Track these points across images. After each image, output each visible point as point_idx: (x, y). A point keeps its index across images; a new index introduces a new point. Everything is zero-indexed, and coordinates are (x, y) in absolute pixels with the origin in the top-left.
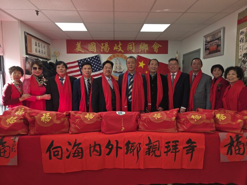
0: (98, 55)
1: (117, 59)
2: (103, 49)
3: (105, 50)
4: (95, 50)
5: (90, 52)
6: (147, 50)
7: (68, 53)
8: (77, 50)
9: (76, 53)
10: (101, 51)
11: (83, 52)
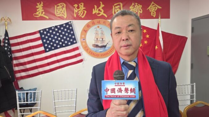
0: (70, 22)
1: (98, 27)
2: (77, 13)
3: (80, 14)
4: (66, 14)
5: (58, 18)
6: (140, 13)
7: (23, 19)
8: (38, 15)
9: (36, 19)
10: (73, 16)
11: (47, 17)
